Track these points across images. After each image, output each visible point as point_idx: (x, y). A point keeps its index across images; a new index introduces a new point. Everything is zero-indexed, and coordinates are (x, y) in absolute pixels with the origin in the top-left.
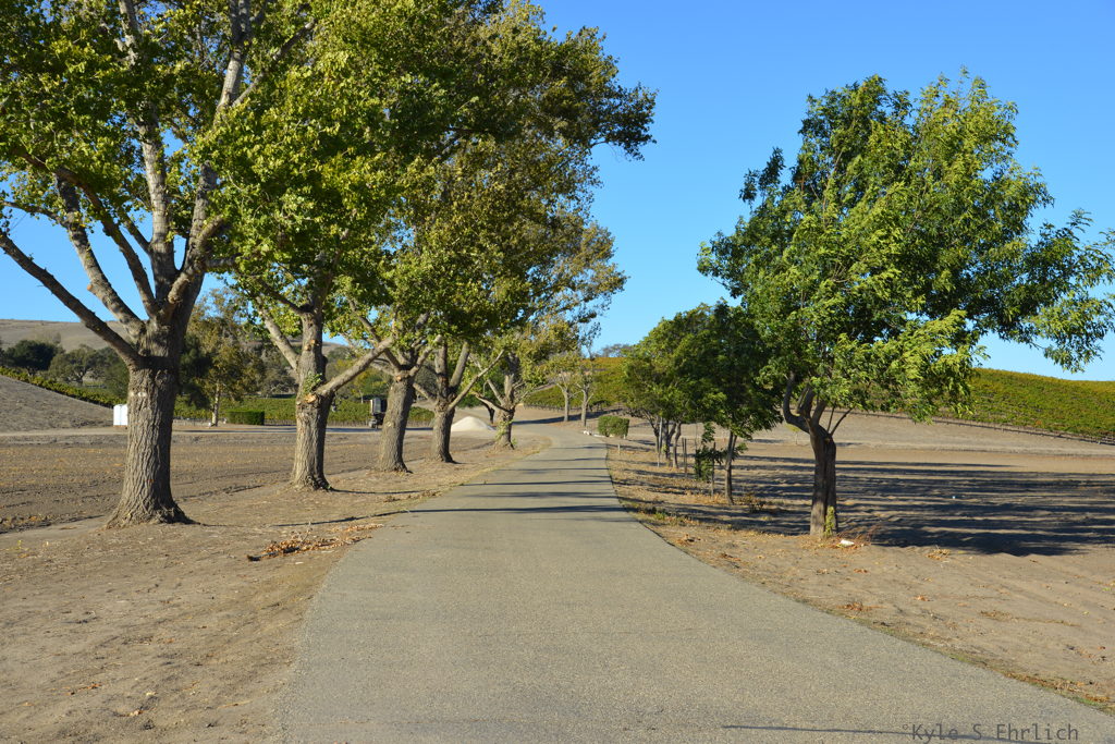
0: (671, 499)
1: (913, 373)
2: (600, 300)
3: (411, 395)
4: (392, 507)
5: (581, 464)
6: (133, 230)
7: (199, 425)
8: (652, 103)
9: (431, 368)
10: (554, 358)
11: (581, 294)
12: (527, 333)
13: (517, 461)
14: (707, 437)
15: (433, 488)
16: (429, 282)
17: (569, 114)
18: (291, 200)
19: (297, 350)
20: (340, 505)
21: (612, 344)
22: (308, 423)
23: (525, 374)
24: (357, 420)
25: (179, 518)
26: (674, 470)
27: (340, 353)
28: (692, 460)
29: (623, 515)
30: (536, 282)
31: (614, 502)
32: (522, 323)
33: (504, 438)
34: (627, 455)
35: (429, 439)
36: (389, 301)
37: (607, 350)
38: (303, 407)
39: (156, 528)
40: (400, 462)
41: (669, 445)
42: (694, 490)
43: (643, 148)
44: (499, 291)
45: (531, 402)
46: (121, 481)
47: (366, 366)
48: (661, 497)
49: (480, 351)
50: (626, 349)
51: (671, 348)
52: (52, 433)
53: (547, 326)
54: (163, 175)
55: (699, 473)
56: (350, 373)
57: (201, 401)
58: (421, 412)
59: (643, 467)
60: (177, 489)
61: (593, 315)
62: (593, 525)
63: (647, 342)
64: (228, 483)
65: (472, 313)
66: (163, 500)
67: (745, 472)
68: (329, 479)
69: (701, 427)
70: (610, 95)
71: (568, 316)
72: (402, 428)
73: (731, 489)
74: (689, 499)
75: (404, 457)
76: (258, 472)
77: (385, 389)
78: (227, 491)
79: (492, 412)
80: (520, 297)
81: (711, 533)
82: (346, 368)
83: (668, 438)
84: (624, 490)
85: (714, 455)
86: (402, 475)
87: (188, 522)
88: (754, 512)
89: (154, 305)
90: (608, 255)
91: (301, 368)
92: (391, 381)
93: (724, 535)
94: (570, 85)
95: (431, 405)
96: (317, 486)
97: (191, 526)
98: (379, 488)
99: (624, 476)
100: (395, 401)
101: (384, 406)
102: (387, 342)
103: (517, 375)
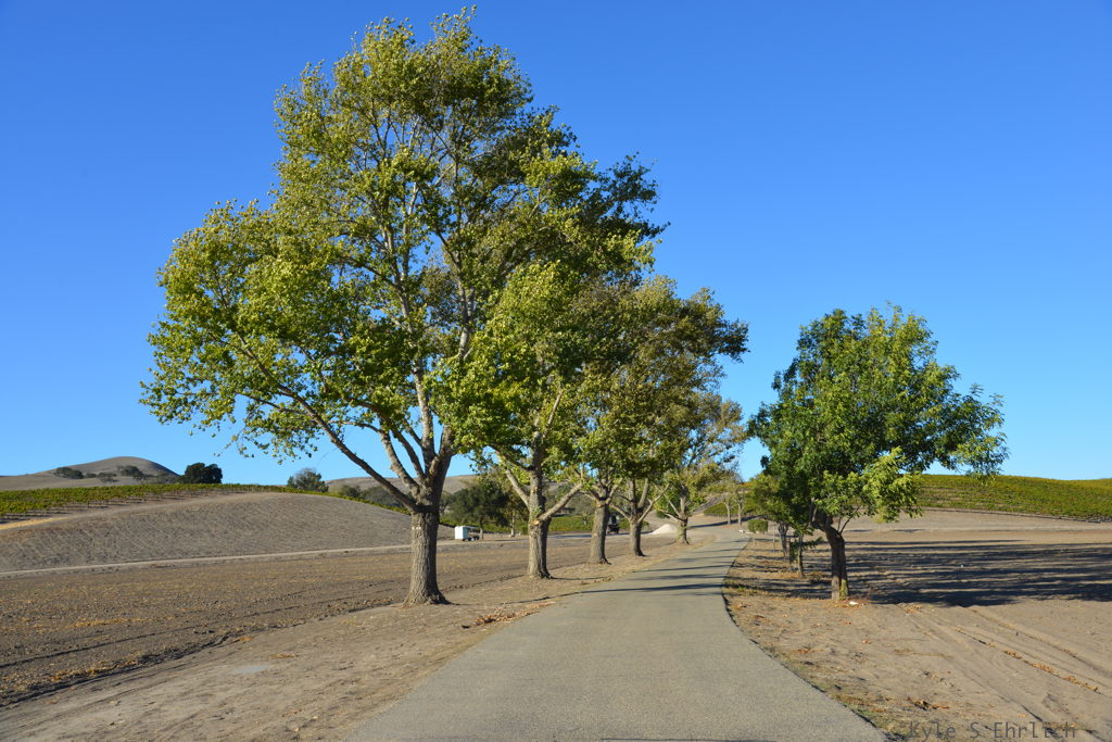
8: (746, 329)
10: (709, 486)
23: (693, 497)
33: (682, 538)
40: (603, 558)
43: (742, 356)
45: (708, 512)
53: (704, 465)
57: (505, 523)
61: (733, 457)
68: (550, 572)
70: (721, 325)
71: (717, 459)
75: (606, 553)
79: (674, 522)
86: (605, 565)
91: (529, 504)
96: (542, 576)
100: (598, 520)
103: (688, 498)
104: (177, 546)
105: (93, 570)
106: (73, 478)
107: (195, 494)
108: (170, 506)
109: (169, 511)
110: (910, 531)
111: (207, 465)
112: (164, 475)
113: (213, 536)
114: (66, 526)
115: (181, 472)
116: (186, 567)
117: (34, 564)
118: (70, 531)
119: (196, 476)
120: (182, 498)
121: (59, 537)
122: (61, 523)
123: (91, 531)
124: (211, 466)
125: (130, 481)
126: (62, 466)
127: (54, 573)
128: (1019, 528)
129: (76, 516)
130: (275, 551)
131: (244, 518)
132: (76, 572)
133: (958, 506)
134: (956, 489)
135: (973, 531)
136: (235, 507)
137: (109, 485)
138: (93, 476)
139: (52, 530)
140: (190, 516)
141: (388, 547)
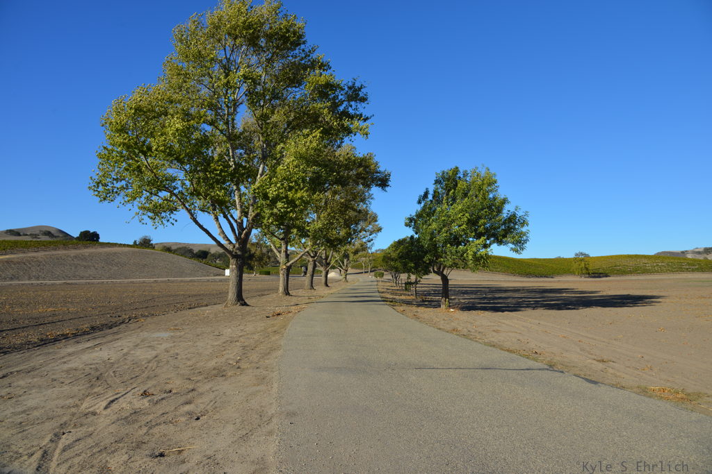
0: (397, 297)
1: (470, 257)
2: (374, 235)
3: (315, 266)
4: (310, 301)
5: (369, 287)
6: (232, 216)
7: (251, 275)
8: (390, 175)
9: (321, 257)
10: (360, 253)
11: (368, 233)
12: (351, 246)
13: (349, 286)
14: (409, 278)
15: (322, 295)
16: (321, 230)
17: (364, 178)
18: (279, 205)
19: (280, 252)
20: (294, 300)
21: (378, 249)
23: (351, 259)
24: (299, 274)
25: (245, 304)
26: (398, 288)
27: (293, 253)
28: (404, 285)
29: (382, 303)
30: (354, 230)
31: (380, 299)
32: (350, 243)
33: (344, 279)
34: (383, 284)
35: (320, 279)
36: (308, 236)
37: (377, 251)
38: (282, 270)
39: (238, 307)
40: (312, 287)
41: (396, 280)
42: (405, 295)
43: (387, 189)
44: (343, 233)
45: (352, 267)
46: (228, 292)
47: (301, 257)
48: (394, 297)
49: (337, 251)
50: (383, 250)
51: (396, 250)
52: (208, 278)
53: (357, 243)
54: (241, 199)
55: (406, 289)
56: (296, 259)
57: (251, 268)
58: (318, 271)
59: (388, 288)
60: (244, 295)
61: (372, 240)
62: (373, 306)
63: (389, 248)
64: (260, 293)
65: (334, 240)
66: (240, 298)
67: (420, 289)
68: (290, 292)
69: (406, 275)
70: (377, 172)
71: (364, 240)
72: (312, 276)
73: (416, 294)
74: (403, 297)
75: (314, 285)
76: (268, 290)
77: (307, 264)
78: (259, 296)
79: (340, 271)
80: (349, 235)
81: (410, 308)
82: (295, 257)
83: (396, 278)
84: (383, 295)
85: (410, 283)
86: (313, 290)
87: (248, 305)
88: (423, 301)
89: (237, 239)
90: (376, 221)
91: (281, 257)
92: (309, 261)
93: (414, 308)
94: (364, 170)
95: (322, 269)
97: (248, 307)
98: (306, 295)
99: (383, 290)
100: (310, 268)
101: (307, 269)
102: (308, 249)
103: (348, 260)
104: (77, 273)
105: (32, 284)
106: (16, 235)
107: (86, 247)
108: (73, 252)
109: (72, 255)
111: (91, 232)
112: (66, 236)
113: (97, 269)
114: (16, 260)
115: (76, 235)
116: (83, 284)
118: (19, 263)
119: (86, 237)
120: (79, 249)
121: (13, 266)
122: (13, 258)
123: (30, 264)
124: (93, 233)
125: (47, 238)
126: (7, 229)
127: (10, 285)
129: (21, 255)
130: (131, 278)
131: (113, 261)
132: (22, 284)
136: (108, 254)
137: (37, 240)
138: (27, 235)
139: (8, 262)
140: (84, 258)
141: (190, 279)
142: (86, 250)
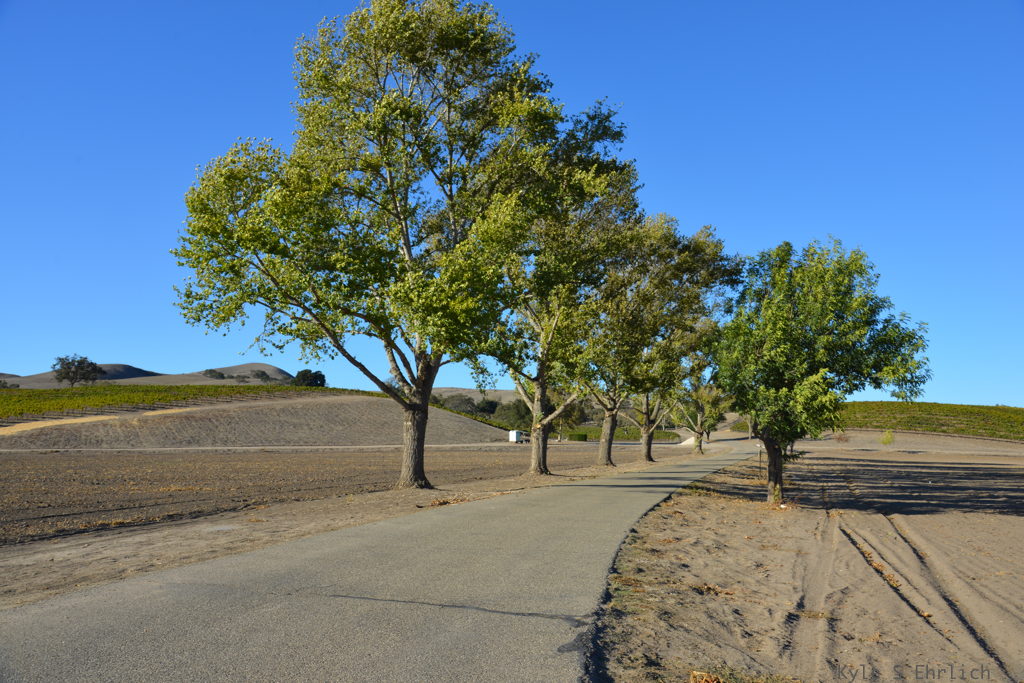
22: (538, 439)
33: (698, 448)
40: (610, 461)
52: (480, 445)
75: (612, 458)
86: (610, 467)
96: (542, 472)
104: (282, 436)
105: (216, 451)
106: (217, 378)
107: (300, 395)
108: (279, 403)
109: (278, 408)
110: (914, 452)
111: (313, 371)
112: (286, 379)
113: (311, 429)
114: (198, 415)
115: (294, 375)
116: (287, 453)
117: (173, 444)
118: (201, 419)
119: (304, 380)
120: (289, 397)
121: (194, 423)
122: (196, 412)
123: (217, 420)
124: (316, 373)
125: (256, 382)
126: (209, 368)
127: (187, 451)
128: (1017, 454)
129: (207, 408)
130: (360, 443)
131: (337, 416)
132: (203, 451)
133: (961, 432)
134: (960, 417)
135: (973, 455)
136: (331, 406)
137: (242, 384)
138: (232, 377)
139: (188, 417)
140: (294, 412)
141: (452, 445)
142: (300, 400)
